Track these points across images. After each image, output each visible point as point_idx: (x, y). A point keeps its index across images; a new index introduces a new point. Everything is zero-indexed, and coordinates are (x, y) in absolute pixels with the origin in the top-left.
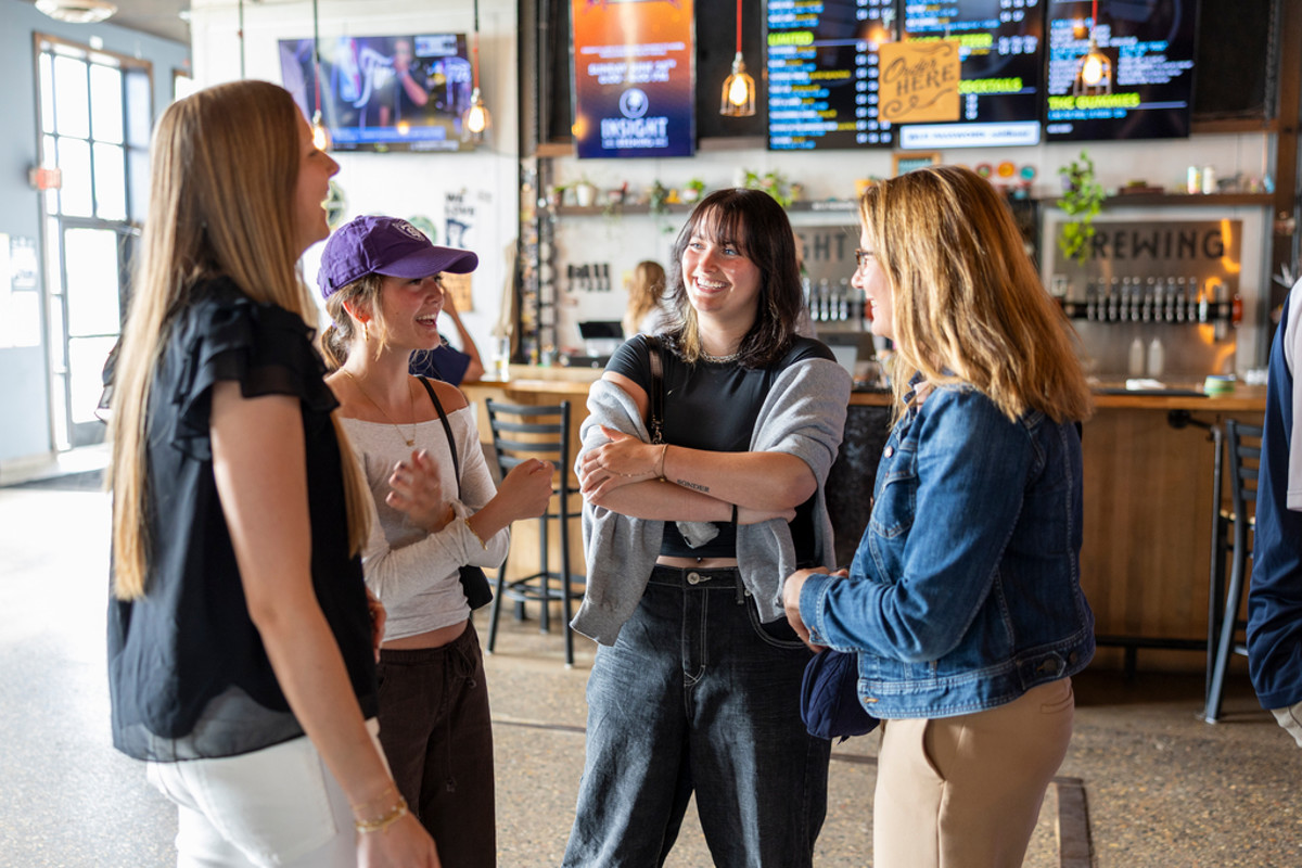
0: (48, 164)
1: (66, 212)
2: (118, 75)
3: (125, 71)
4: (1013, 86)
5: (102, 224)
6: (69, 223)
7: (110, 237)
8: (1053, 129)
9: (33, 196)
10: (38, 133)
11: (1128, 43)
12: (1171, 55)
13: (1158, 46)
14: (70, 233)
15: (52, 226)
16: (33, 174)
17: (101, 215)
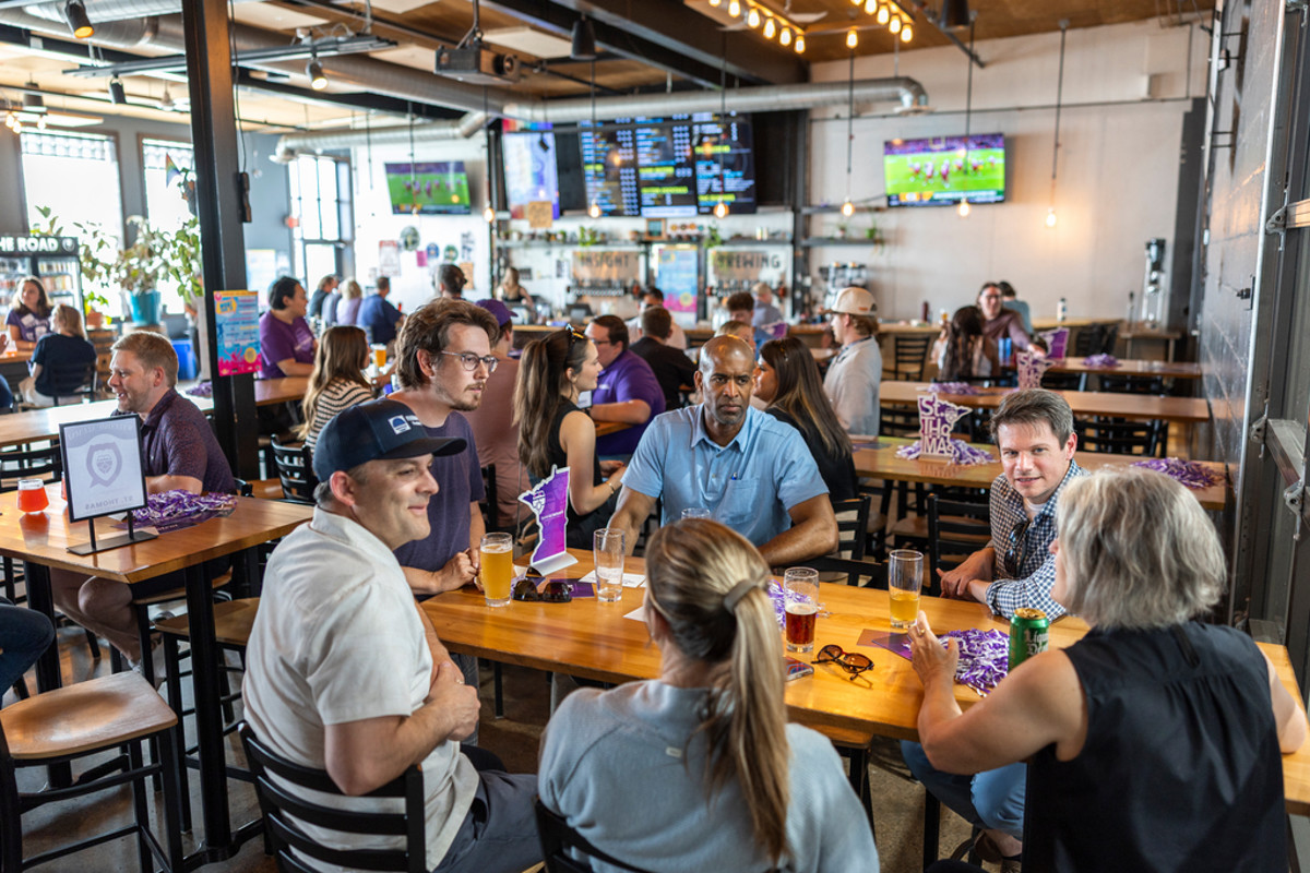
0: (294, 215)
1: (306, 238)
2: (334, 164)
3: (337, 162)
4: (683, 190)
5: (323, 242)
6: (306, 242)
7: (331, 249)
8: (703, 210)
9: (286, 231)
10: (289, 198)
11: (727, 172)
12: (745, 177)
13: (739, 174)
14: (309, 246)
15: (298, 245)
16: (287, 221)
17: (324, 238)
